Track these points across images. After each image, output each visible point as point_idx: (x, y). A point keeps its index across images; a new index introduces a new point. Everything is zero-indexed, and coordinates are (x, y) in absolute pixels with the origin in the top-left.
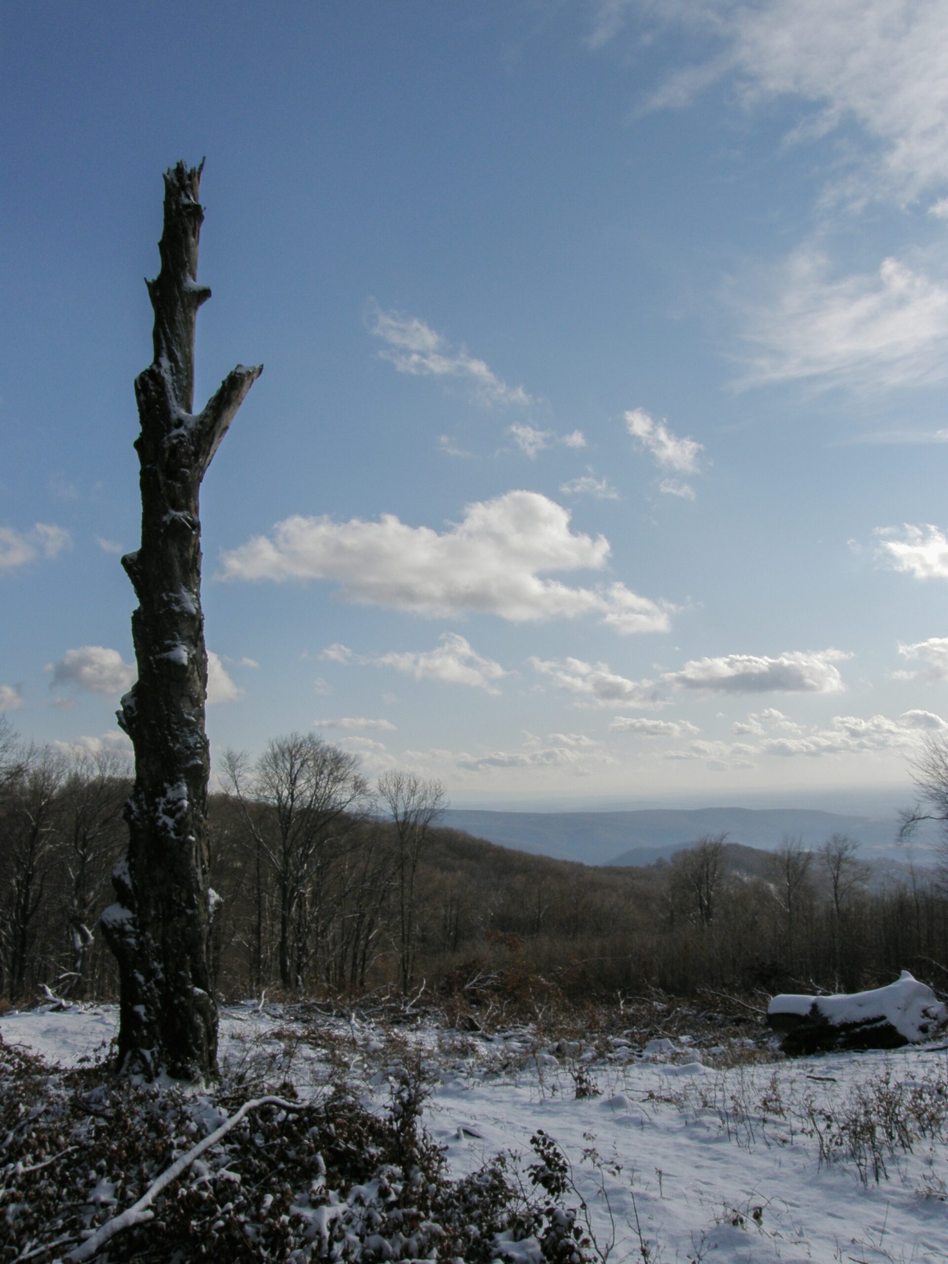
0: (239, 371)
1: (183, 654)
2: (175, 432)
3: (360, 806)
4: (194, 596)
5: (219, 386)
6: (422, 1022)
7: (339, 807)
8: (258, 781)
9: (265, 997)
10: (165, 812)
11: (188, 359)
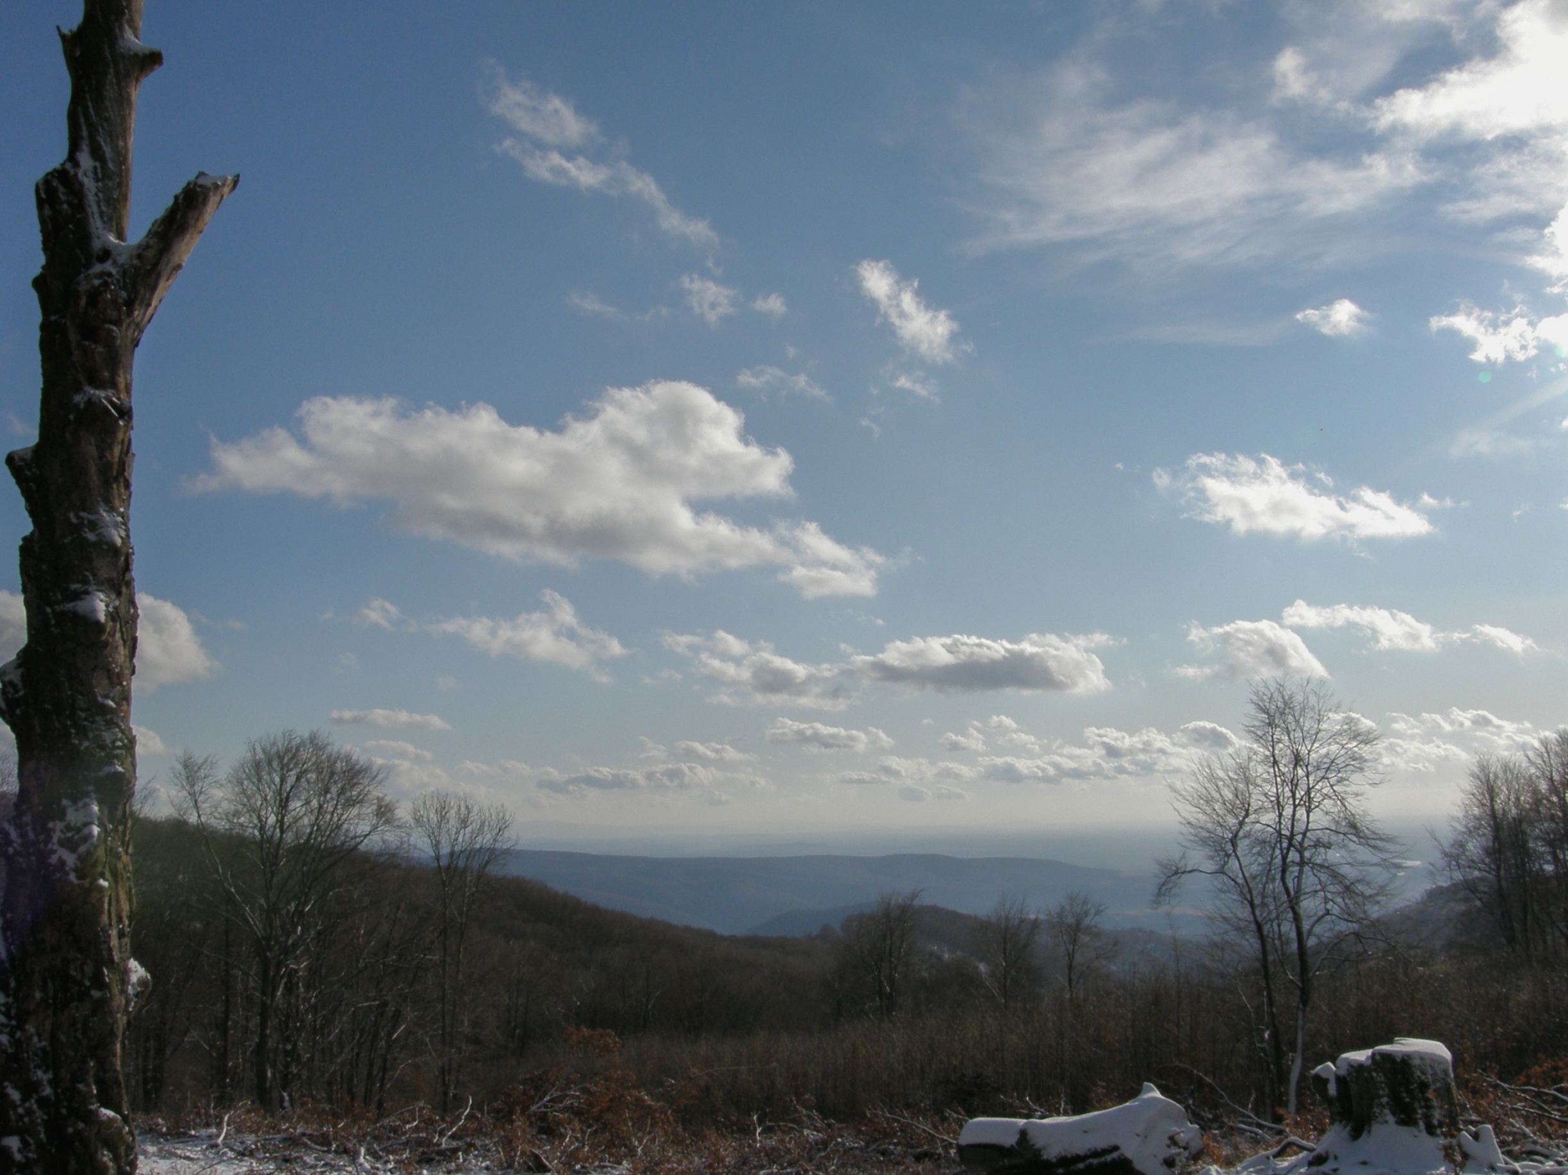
0: (201, 181)
1: (100, 605)
2: (98, 268)
3: (384, 841)
4: (119, 519)
5: (170, 202)
6: (465, 1160)
7: (353, 843)
8: (230, 801)
9: (228, 1125)
10: (62, 843)
11: (121, 158)
